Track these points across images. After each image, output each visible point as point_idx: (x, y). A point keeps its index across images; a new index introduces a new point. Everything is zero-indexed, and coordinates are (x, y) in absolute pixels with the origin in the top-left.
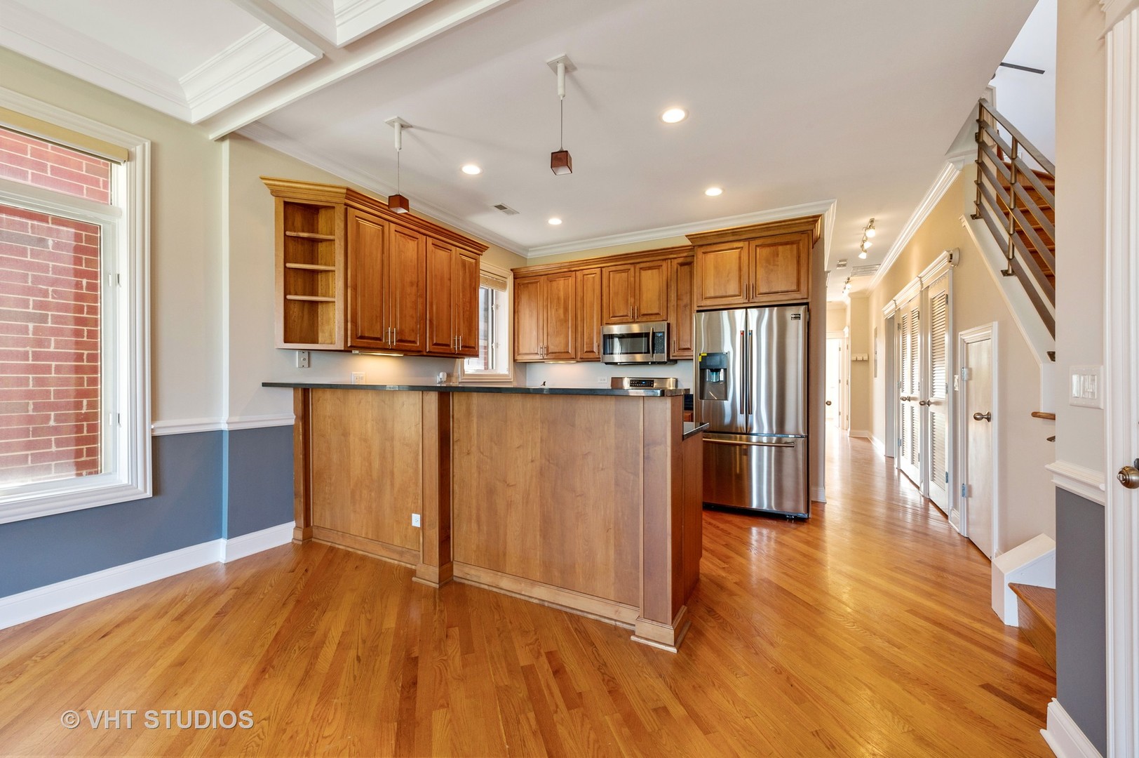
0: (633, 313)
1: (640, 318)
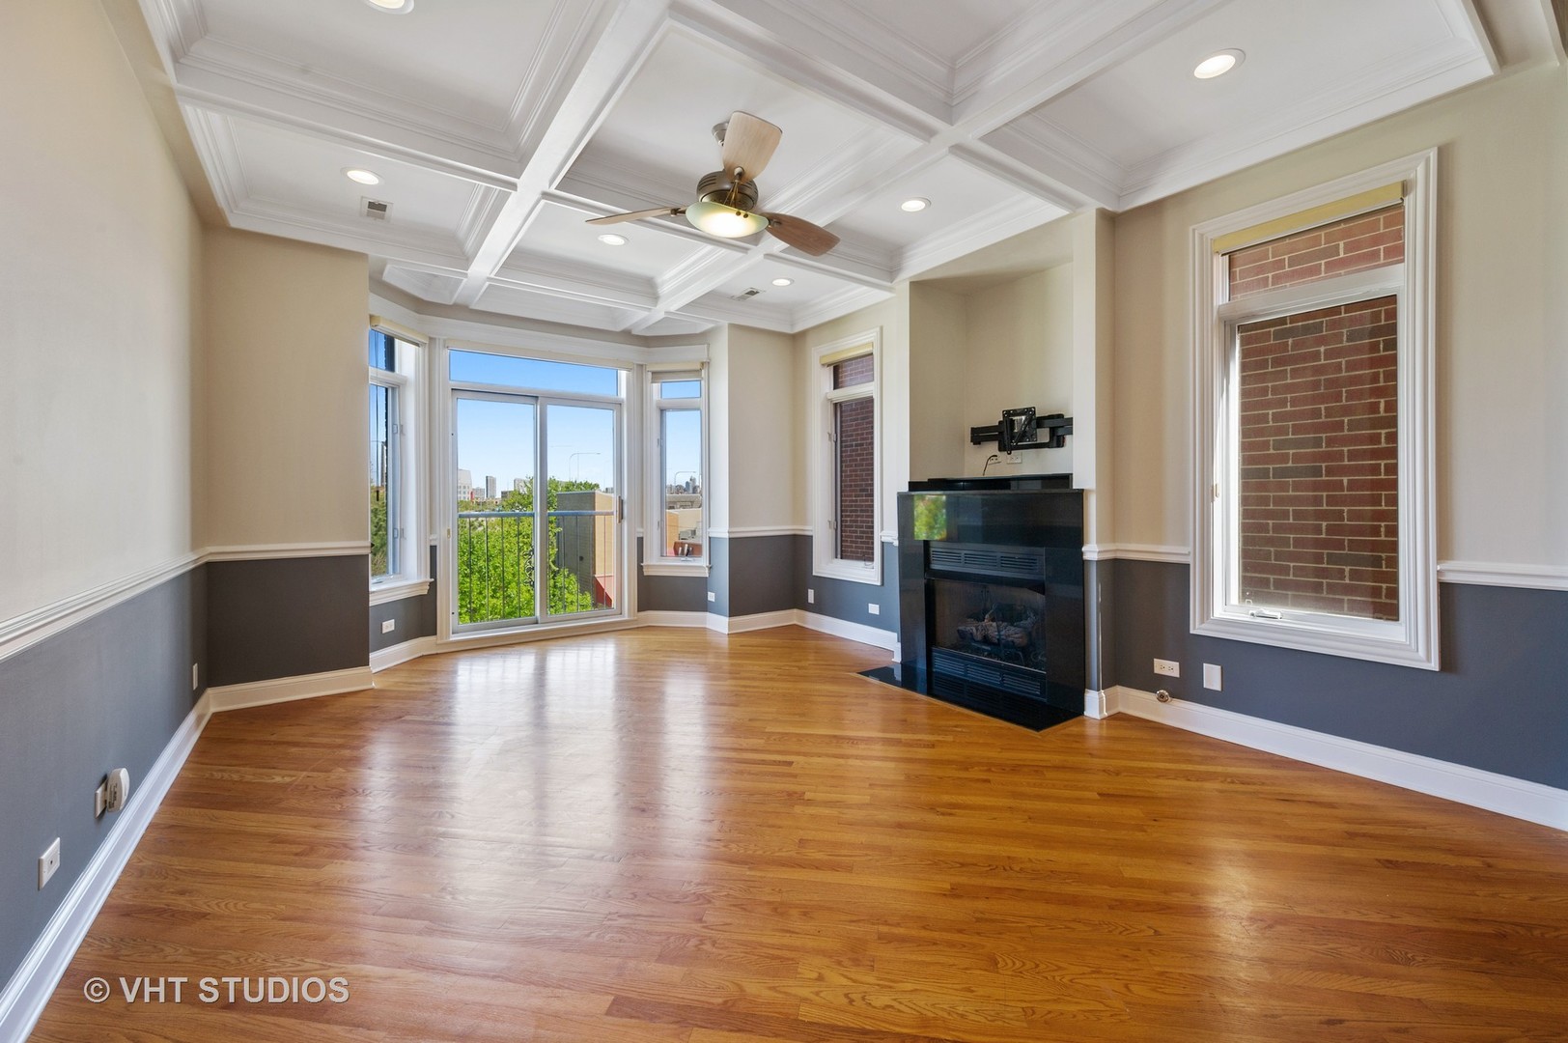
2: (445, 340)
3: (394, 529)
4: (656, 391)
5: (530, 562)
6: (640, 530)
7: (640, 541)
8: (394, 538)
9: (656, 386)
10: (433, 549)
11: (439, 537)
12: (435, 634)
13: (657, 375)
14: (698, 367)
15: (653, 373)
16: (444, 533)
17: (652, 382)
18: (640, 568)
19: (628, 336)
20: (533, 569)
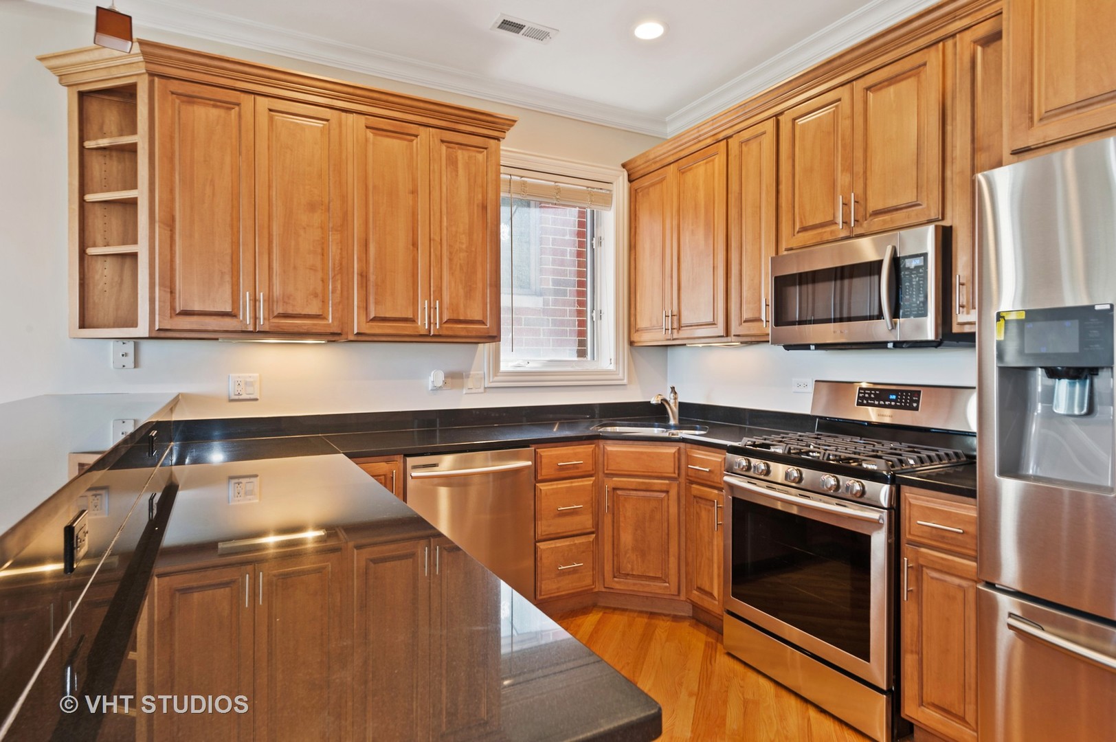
0: (846, 215)
1: (865, 224)
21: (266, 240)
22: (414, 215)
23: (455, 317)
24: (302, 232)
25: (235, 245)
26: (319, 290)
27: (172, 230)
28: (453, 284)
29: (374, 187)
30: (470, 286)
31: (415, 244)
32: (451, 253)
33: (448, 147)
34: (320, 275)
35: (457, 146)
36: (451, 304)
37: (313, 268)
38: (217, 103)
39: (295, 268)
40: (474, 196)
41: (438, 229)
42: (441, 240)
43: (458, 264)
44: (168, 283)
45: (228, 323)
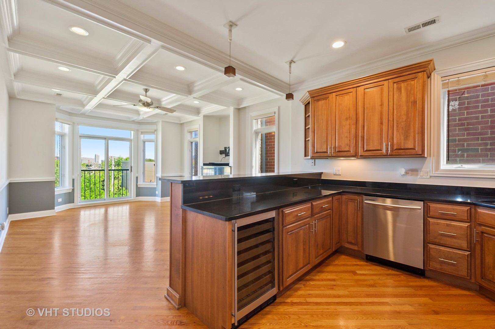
2: (77, 123)
3: (61, 174)
4: (142, 137)
5: (103, 183)
6: (137, 175)
7: (137, 178)
8: (61, 177)
9: (142, 136)
10: (73, 180)
11: (75, 176)
12: (74, 203)
13: (142, 133)
14: (154, 131)
15: (141, 132)
16: (77, 175)
17: (141, 134)
18: (137, 185)
19: (134, 122)
20: (104, 185)
21: (334, 131)
22: (381, 113)
23: (399, 147)
24: (344, 127)
25: (327, 134)
26: (349, 143)
27: (314, 133)
28: (398, 135)
29: (367, 108)
30: (407, 135)
31: (382, 123)
32: (397, 124)
33: (397, 84)
34: (349, 139)
35: (401, 82)
36: (397, 143)
37: (347, 137)
38: (324, 99)
39: (342, 138)
40: (409, 99)
41: (392, 116)
42: (393, 120)
43: (401, 127)
44: (313, 146)
45: (325, 154)
